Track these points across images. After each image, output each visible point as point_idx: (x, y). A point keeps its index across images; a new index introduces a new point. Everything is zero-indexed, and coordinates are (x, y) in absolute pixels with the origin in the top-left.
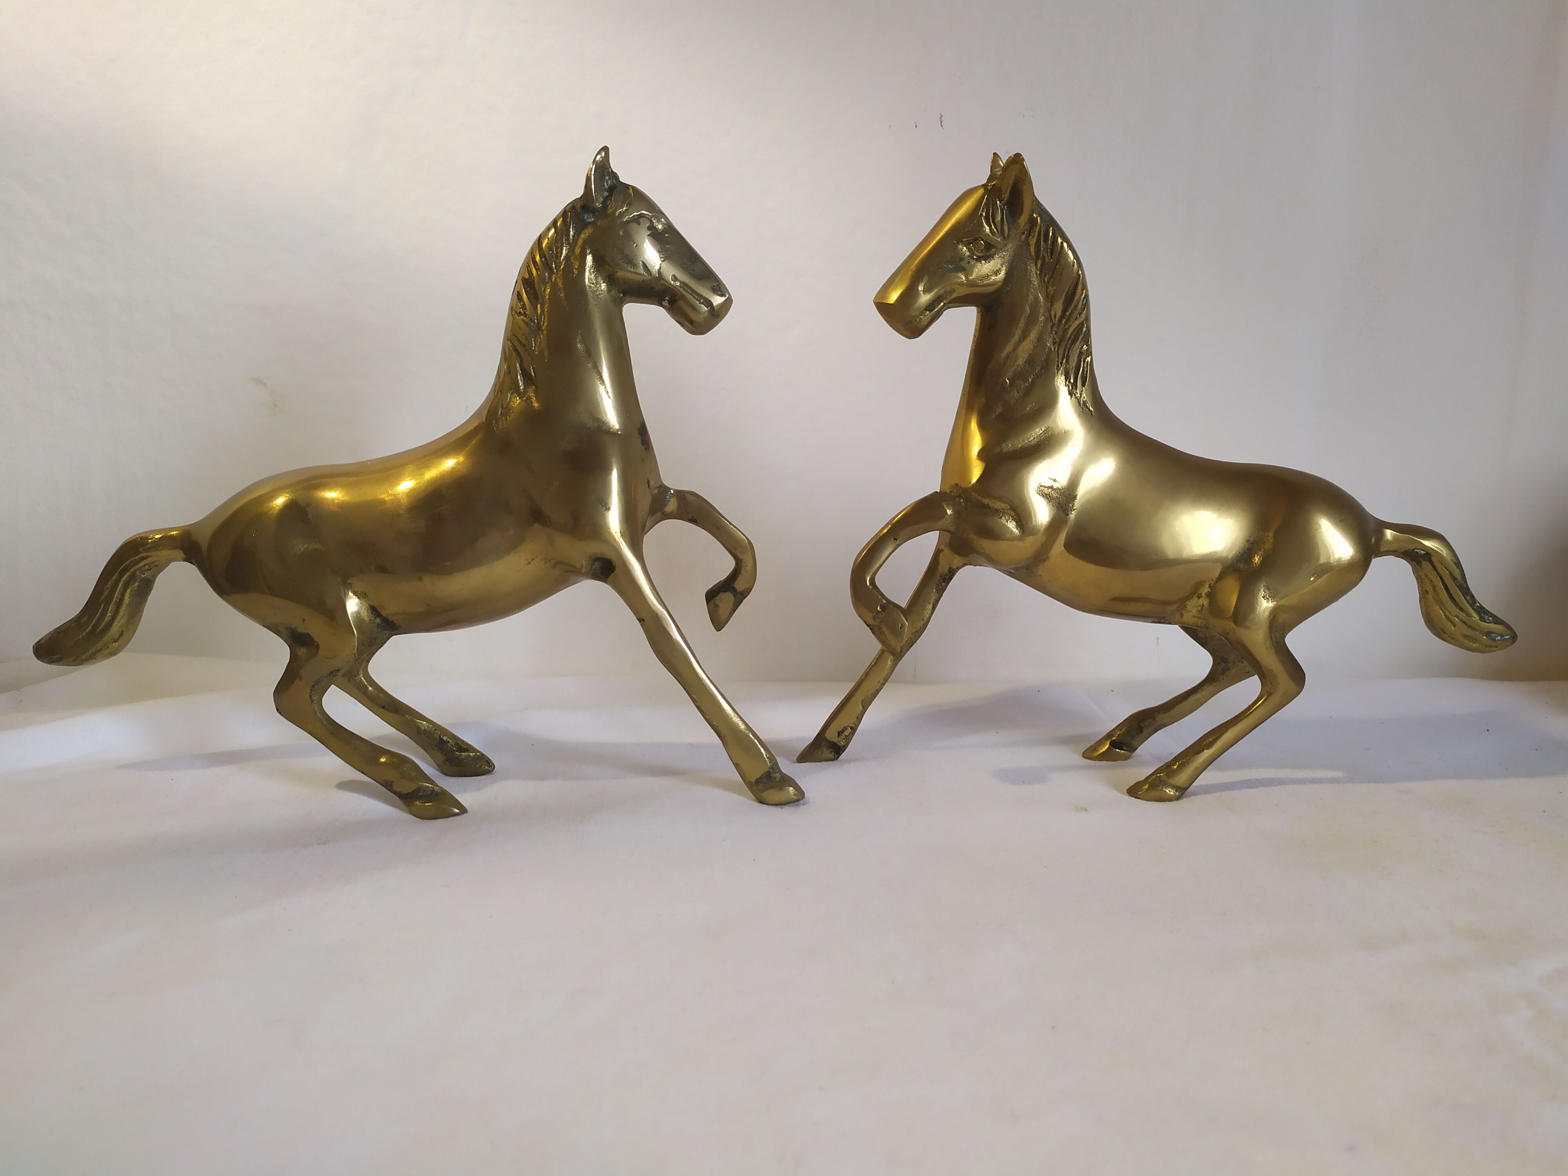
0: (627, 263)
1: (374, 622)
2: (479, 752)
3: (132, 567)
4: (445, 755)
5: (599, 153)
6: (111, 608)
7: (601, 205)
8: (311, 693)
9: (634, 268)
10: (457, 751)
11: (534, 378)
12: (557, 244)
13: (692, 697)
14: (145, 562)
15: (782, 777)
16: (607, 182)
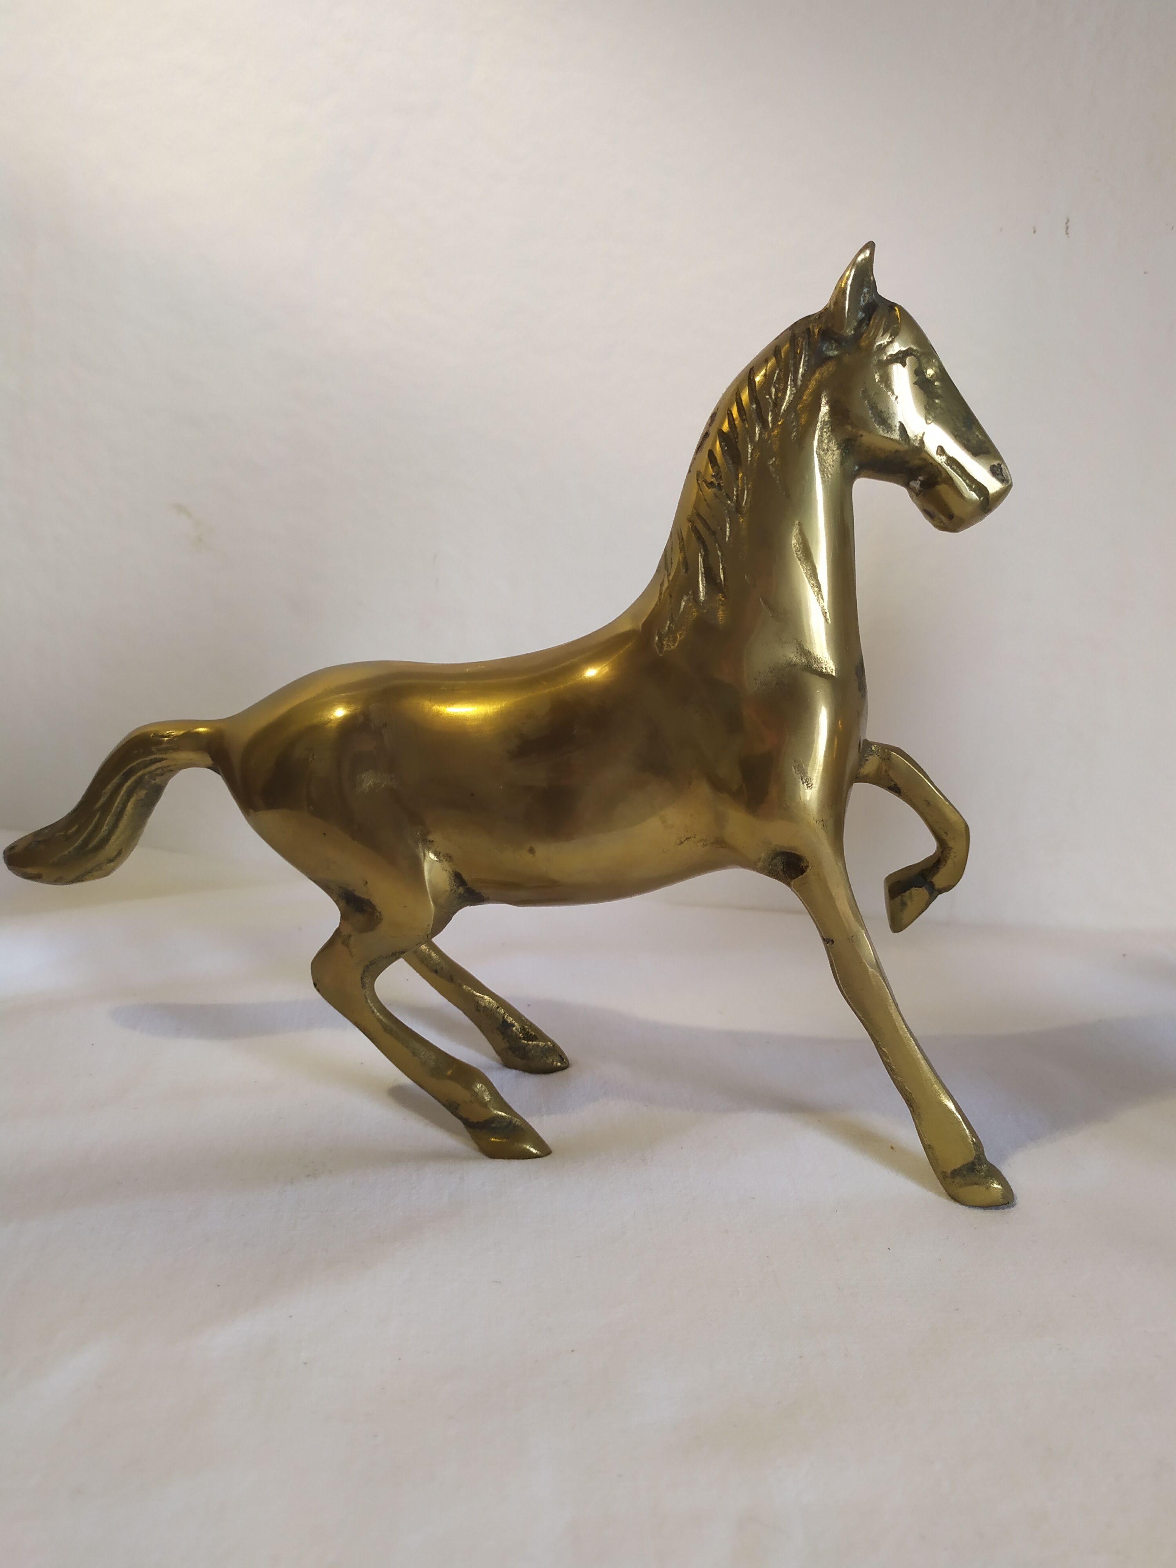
0: (880, 424)
1: (455, 892)
2: (550, 1040)
3: (140, 770)
4: (508, 1041)
5: (862, 251)
6: (109, 819)
7: (853, 332)
8: (363, 974)
9: (888, 432)
10: (524, 1039)
11: (723, 582)
12: (779, 385)
13: (882, 1050)
14: (158, 765)
15: (988, 1171)
16: (864, 297)
